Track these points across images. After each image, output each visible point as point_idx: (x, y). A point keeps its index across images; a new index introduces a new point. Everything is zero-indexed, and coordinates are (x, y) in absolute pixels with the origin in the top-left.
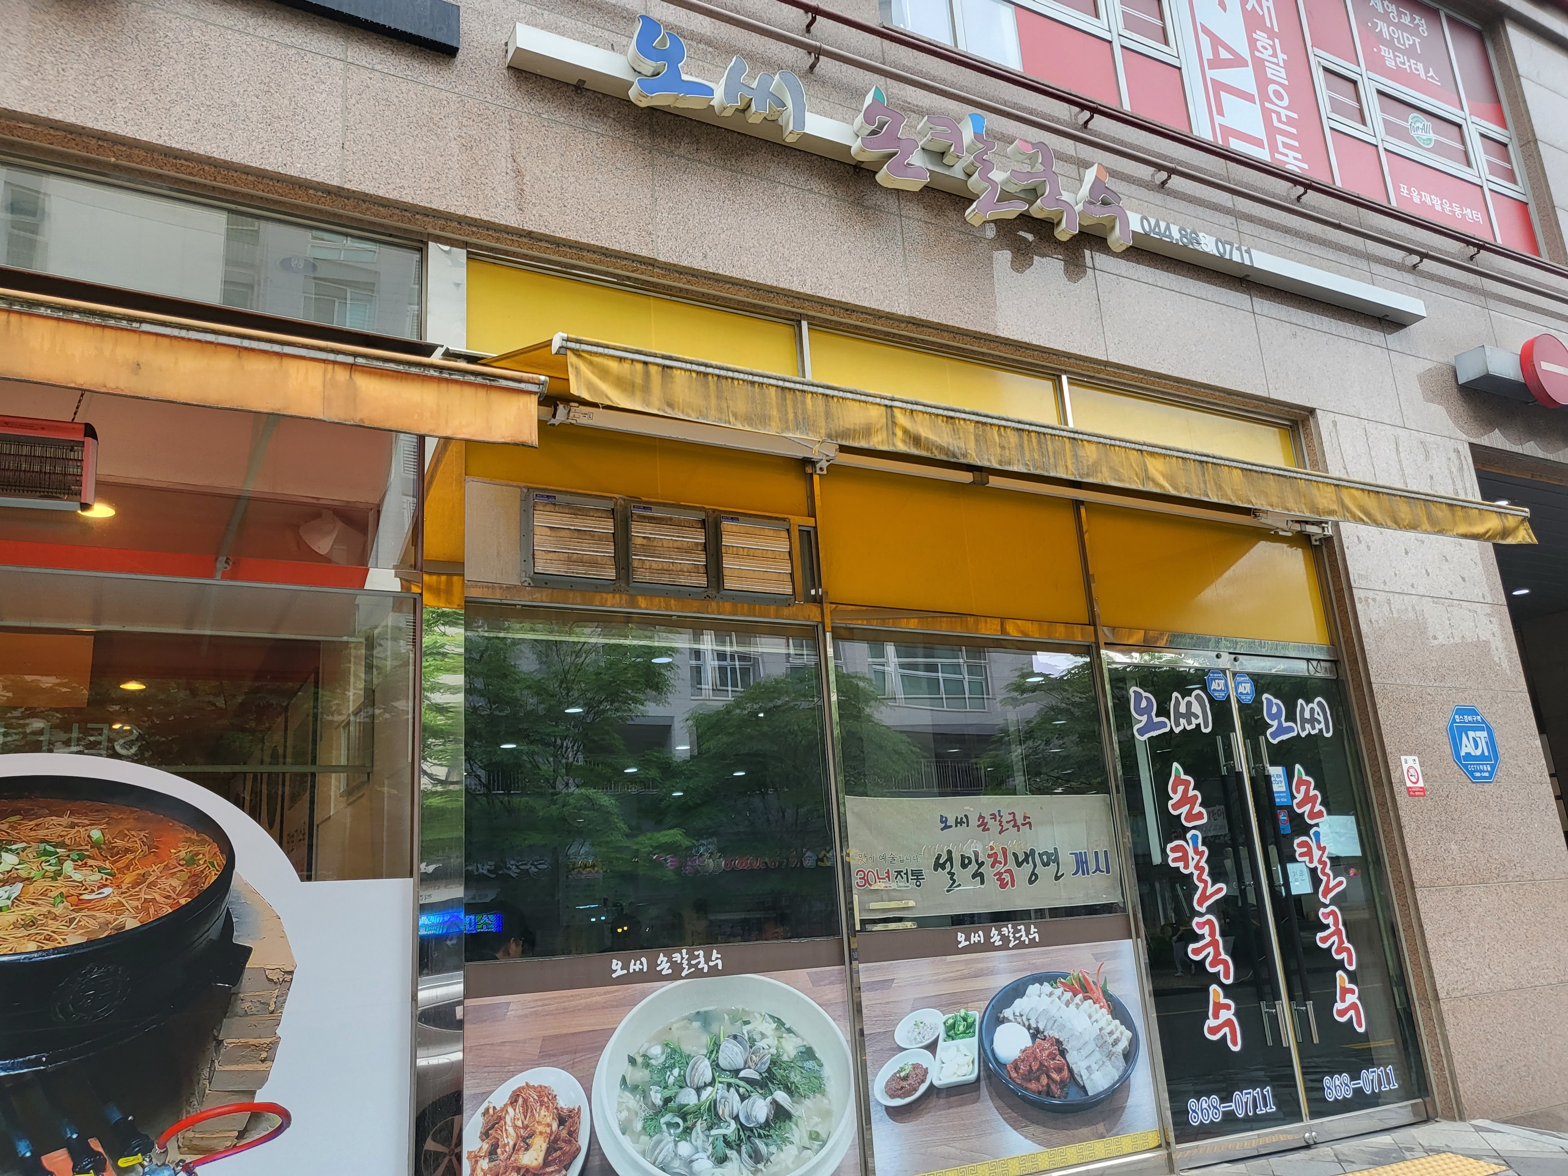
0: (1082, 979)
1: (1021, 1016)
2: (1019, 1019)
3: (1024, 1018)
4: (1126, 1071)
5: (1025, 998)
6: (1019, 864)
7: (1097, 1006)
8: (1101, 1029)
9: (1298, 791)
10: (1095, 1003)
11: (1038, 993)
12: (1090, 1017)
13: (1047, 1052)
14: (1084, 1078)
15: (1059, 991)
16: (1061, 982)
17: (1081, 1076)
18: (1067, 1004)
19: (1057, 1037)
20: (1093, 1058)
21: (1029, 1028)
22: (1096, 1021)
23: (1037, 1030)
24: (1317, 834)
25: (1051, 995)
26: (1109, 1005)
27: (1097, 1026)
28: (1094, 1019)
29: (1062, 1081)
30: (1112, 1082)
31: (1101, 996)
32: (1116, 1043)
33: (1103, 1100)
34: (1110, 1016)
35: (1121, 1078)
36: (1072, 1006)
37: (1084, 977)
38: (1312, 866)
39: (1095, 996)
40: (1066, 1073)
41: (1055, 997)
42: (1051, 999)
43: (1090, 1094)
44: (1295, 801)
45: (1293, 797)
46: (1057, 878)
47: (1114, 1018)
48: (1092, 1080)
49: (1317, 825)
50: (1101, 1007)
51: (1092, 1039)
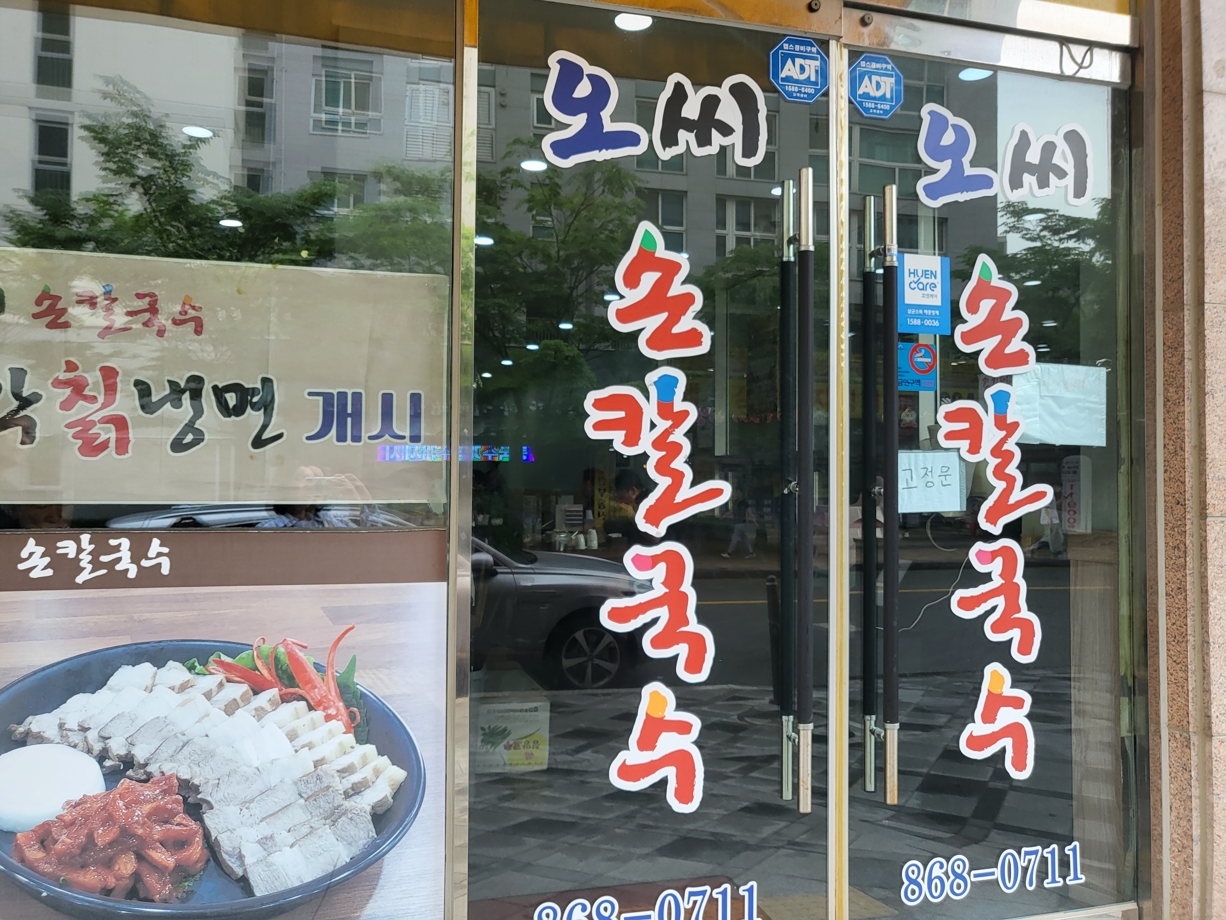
0: (284, 658)
1: (84, 729)
2: (76, 738)
3: (92, 735)
4: (373, 846)
5: (102, 693)
6: (147, 407)
7: (319, 715)
8: (317, 764)
9: (973, 308)
10: (311, 708)
11: (149, 682)
12: (292, 736)
13: (147, 808)
14: (248, 861)
15: (209, 682)
16: (221, 663)
17: (241, 857)
18: (231, 708)
19: (185, 776)
20: (286, 820)
21: (102, 758)
22: (310, 746)
23: (128, 762)
24: (1002, 399)
25: (184, 687)
26: (352, 716)
27: (308, 758)
28: (302, 740)
29: (178, 867)
30: (330, 869)
31: (333, 694)
32: (356, 790)
33: (294, 906)
34: (351, 737)
35: (354, 861)
36: (243, 715)
37: (291, 655)
38: (973, 459)
39: (316, 695)
40: (196, 850)
41: (196, 694)
42: (184, 696)
43: (258, 893)
44: (960, 329)
45: (956, 317)
46: (259, 442)
47: (360, 741)
48: (269, 865)
49: (1008, 379)
50: (328, 718)
51: (288, 780)
